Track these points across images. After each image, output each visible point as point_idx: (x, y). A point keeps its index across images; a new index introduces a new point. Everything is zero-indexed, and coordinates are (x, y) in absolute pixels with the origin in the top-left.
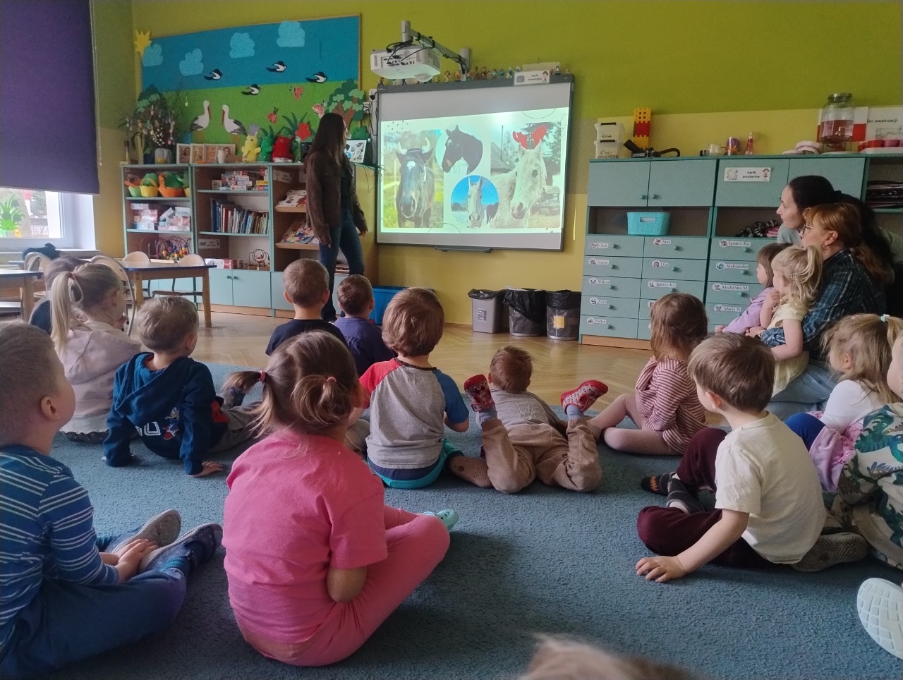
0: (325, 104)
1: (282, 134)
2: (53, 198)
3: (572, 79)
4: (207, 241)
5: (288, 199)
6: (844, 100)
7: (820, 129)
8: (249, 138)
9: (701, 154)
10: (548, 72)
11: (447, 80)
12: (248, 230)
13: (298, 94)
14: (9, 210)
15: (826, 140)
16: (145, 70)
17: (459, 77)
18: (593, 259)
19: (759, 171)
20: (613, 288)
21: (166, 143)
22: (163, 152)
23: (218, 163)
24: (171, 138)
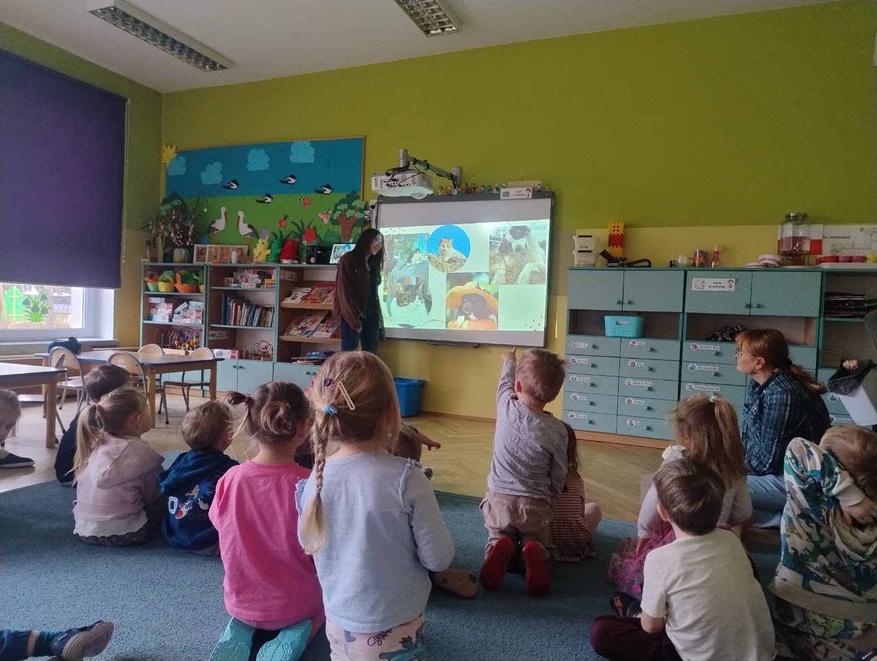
0: (331, 212)
1: (290, 237)
2: (78, 293)
3: (552, 195)
4: (217, 333)
5: (292, 296)
6: (800, 219)
7: (780, 242)
8: (260, 241)
9: (671, 265)
10: (531, 189)
11: (440, 193)
12: (255, 323)
13: (306, 203)
14: (38, 303)
15: (785, 254)
16: (169, 178)
17: (451, 192)
18: (574, 357)
19: (725, 282)
20: (593, 385)
21: (185, 244)
22: (181, 253)
23: (231, 262)
24: (190, 240)
